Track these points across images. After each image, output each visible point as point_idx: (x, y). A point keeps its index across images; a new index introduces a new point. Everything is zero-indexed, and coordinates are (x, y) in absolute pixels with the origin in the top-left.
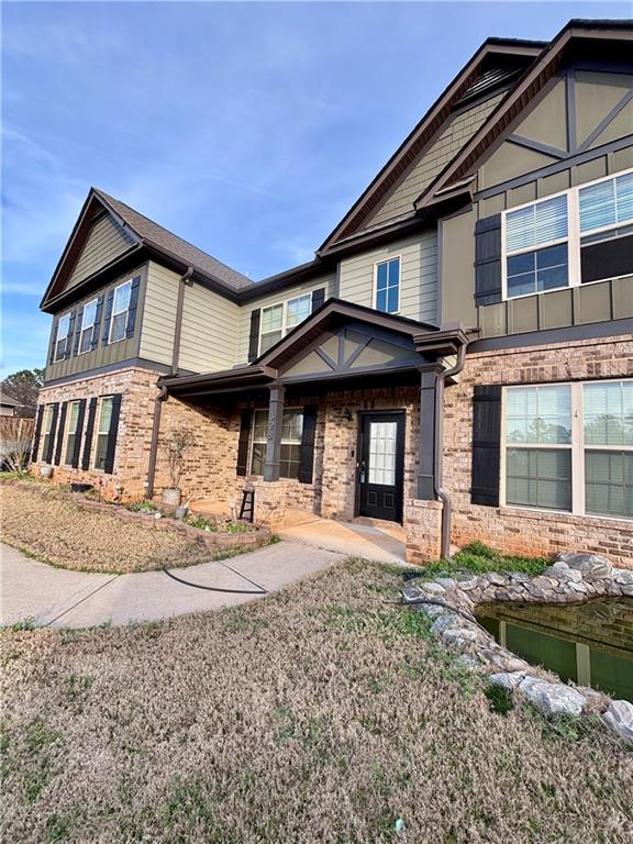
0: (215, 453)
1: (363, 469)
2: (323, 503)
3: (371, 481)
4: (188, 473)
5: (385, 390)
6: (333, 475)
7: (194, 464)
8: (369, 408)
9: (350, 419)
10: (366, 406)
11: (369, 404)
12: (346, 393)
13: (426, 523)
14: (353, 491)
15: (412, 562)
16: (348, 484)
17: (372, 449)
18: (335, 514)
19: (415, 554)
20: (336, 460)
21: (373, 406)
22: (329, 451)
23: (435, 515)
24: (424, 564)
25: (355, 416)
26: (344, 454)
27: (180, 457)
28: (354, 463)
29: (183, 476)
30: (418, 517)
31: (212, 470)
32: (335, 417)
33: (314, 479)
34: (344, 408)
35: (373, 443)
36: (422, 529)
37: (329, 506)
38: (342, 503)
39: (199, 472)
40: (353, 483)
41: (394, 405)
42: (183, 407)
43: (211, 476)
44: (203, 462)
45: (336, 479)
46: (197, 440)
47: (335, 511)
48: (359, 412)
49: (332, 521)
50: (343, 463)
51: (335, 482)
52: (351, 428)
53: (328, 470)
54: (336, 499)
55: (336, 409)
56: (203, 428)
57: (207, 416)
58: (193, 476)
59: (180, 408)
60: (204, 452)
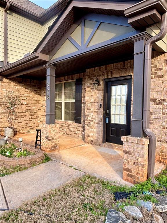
0: (33, 108)
1: (107, 114)
2: (86, 135)
3: (113, 122)
4: (19, 119)
5: (119, 64)
6: (90, 119)
7: (22, 114)
8: (110, 77)
9: (99, 84)
10: (108, 76)
11: (110, 74)
12: (96, 68)
13: (136, 154)
14: (101, 128)
15: (127, 180)
16: (98, 123)
17: (113, 103)
18: (92, 141)
19: (128, 175)
20: (92, 110)
21: (112, 76)
22: (88, 105)
23: (143, 148)
24: (134, 182)
25: (101, 83)
26: (97, 106)
27: (14, 111)
28: (102, 111)
29: (16, 121)
30: (131, 150)
31: (33, 117)
32: (91, 84)
33: (82, 121)
34: (95, 78)
35: (113, 98)
36: (133, 158)
37: (89, 136)
38: (96, 135)
39: (25, 118)
40: (101, 123)
41: (125, 73)
42: (12, 84)
43: (33, 120)
44: (27, 113)
45: (92, 121)
46: (23, 102)
47: (92, 139)
48: (104, 80)
49: (91, 145)
50: (95, 112)
51: (92, 123)
52: (100, 90)
53: (88, 116)
54: (93, 132)
55: (91, 79)
56: (26, 95)
57: (27, 89)
58: (22, 120)
59: (11, 85)
60: (27, 108)
